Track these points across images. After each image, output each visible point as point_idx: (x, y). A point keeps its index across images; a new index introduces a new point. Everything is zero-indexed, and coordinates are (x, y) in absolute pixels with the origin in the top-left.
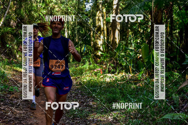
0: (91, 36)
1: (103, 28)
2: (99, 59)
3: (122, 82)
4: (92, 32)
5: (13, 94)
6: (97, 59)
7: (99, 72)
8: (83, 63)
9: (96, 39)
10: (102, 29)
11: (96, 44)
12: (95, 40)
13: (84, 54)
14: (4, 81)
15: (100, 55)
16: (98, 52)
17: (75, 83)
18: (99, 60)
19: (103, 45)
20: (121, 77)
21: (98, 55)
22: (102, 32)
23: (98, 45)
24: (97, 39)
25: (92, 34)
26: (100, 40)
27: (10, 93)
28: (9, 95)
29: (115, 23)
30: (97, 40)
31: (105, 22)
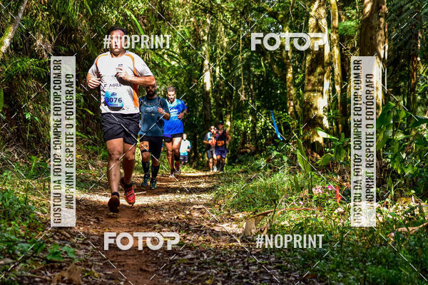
0: (288, 84)
1: (331, 56)
2: (318, 156)
3: (410, 229)
4: (291, 70)
5: (61, 268)
6: (312, 153)
7: (331, 197)
8: (270, 168)
9: (310, 91)
10: (326, 58)
11: (308, 106)
12: (306, 95)
13: (264, 141)
14: (29, 227)
15: (321, 141)
16: (315, 133)
17: (253, 231)
18: (320, 160)
19: (329, 111)
20: (406, 213)
21: (318, 142)
22: (328, 69)
23: (316, 109)
24: (314, 91)
25: (289, 75)
26: (322, 94)
27: (53, 267)
28: (49, 274)
29: (371, 38)
30: (312, 94)
31: (334, 36)
